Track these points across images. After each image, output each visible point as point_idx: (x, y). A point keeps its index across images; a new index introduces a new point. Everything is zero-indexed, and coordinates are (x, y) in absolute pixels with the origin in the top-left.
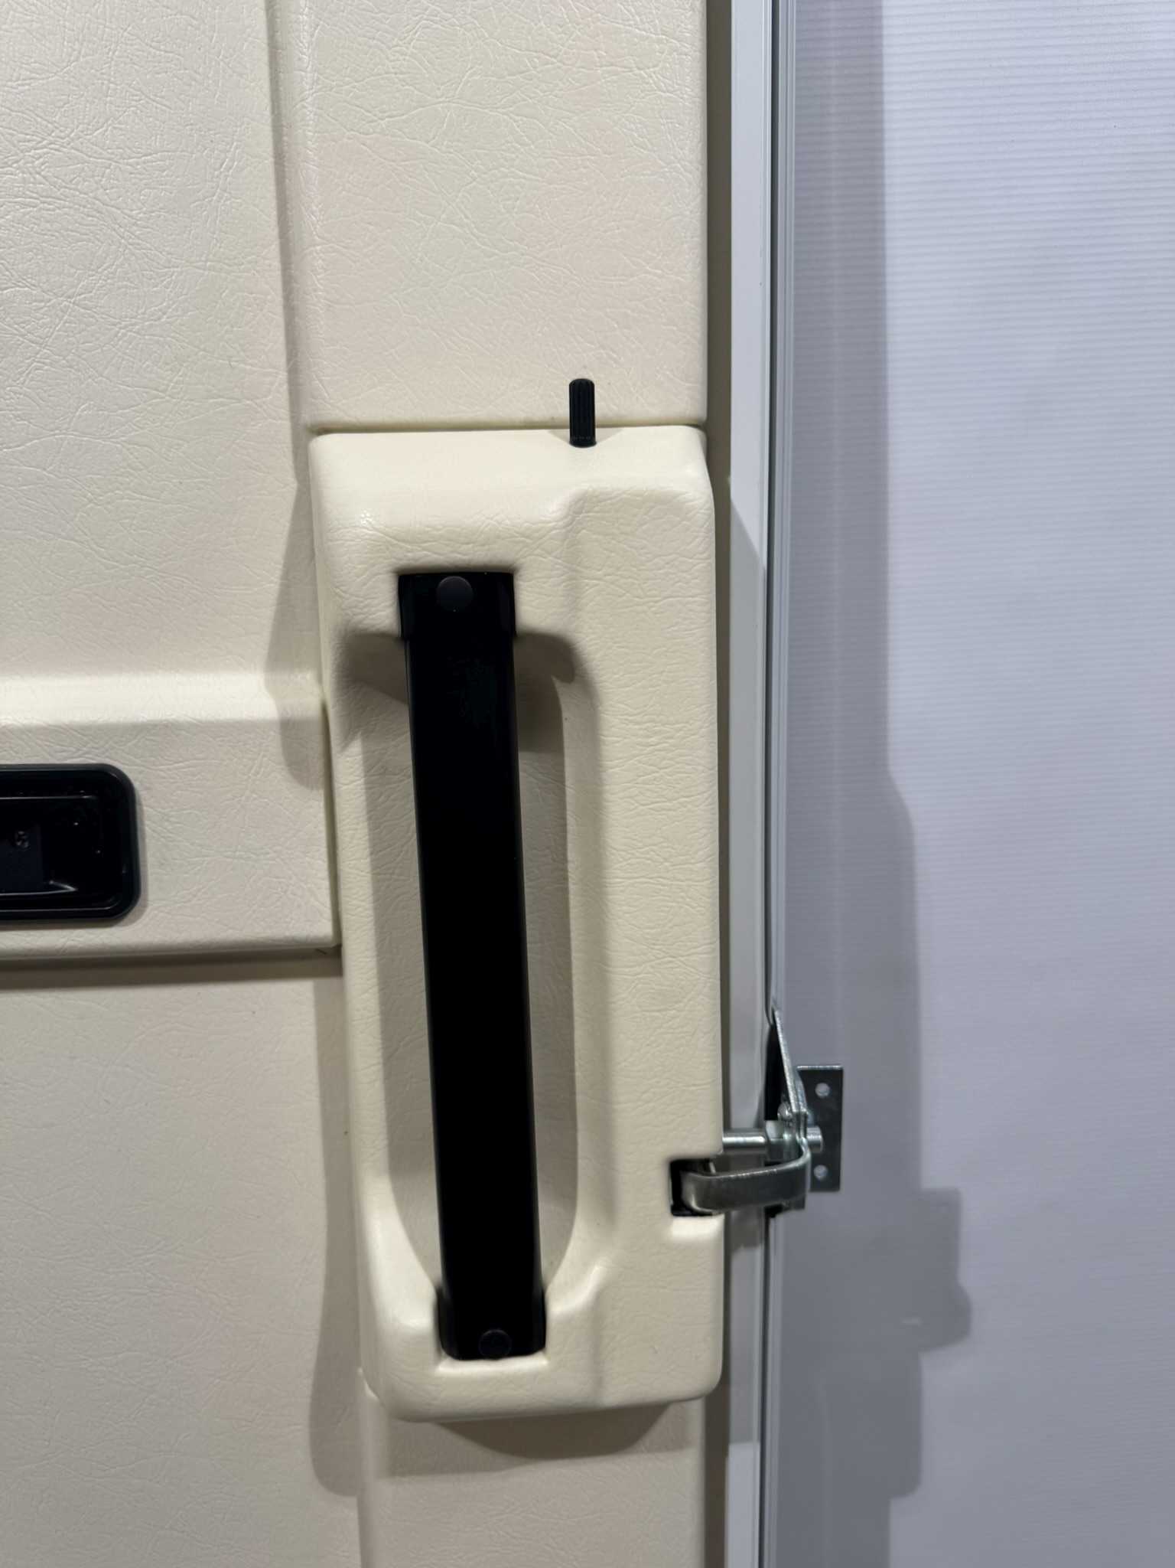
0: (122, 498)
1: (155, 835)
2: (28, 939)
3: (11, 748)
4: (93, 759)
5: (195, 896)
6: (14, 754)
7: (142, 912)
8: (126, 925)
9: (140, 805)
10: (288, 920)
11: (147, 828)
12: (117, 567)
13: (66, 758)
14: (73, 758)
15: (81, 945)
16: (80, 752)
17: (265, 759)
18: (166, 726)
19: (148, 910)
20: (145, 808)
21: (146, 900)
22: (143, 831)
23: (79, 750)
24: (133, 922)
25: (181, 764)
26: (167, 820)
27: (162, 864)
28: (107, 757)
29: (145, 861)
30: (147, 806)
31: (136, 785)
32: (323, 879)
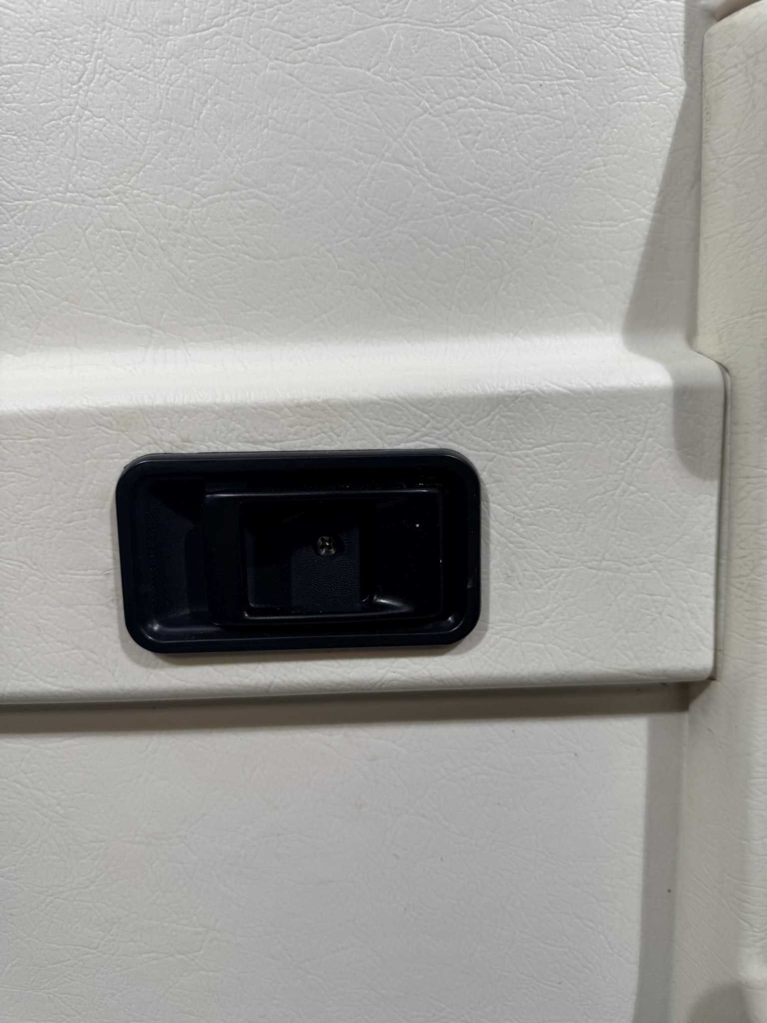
0: (466, 106)
1: (503, 539)
2: (340, 670)
3: (332, 429)
4: (431, 443)
5: (547, 618)
6: (335, 437)
7: (481, 637)
8: (460, 653)
9: (488, 502)
10: (660, 648)
11: (492, 531)
12: (453, 198)
13: (402, 441)
14: (408, 441)
15: (403, 678)
16: (417, 434)
17: (650, 440)
18: (529, 398)
19: (488, 635)
20: (492, 505)
21: (487, 621)
22: (488, 534)
23: (416, 431)
24: (470, 648)
25: (543, 448)
26: (519, 521)
27: (509, 577)
28: (450, 440)
29: (488, 573)
30: (494, 502)
31: (484, 476)
32: (707, 596)
